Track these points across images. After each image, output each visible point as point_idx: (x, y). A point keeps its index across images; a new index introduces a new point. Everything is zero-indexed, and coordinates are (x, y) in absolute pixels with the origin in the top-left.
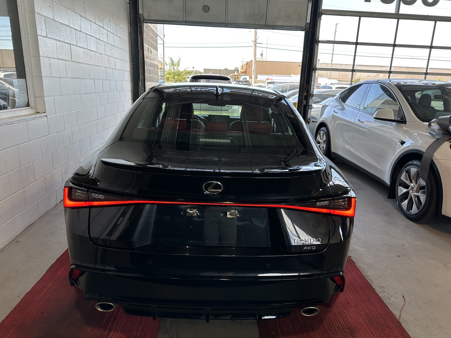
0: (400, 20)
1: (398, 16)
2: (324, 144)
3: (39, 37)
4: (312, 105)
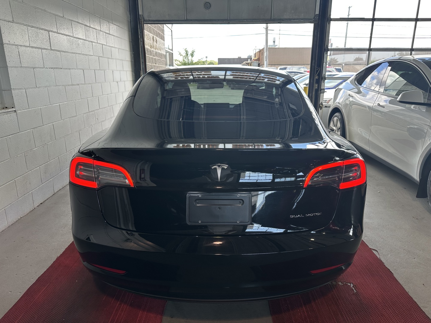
4: (324, 89)
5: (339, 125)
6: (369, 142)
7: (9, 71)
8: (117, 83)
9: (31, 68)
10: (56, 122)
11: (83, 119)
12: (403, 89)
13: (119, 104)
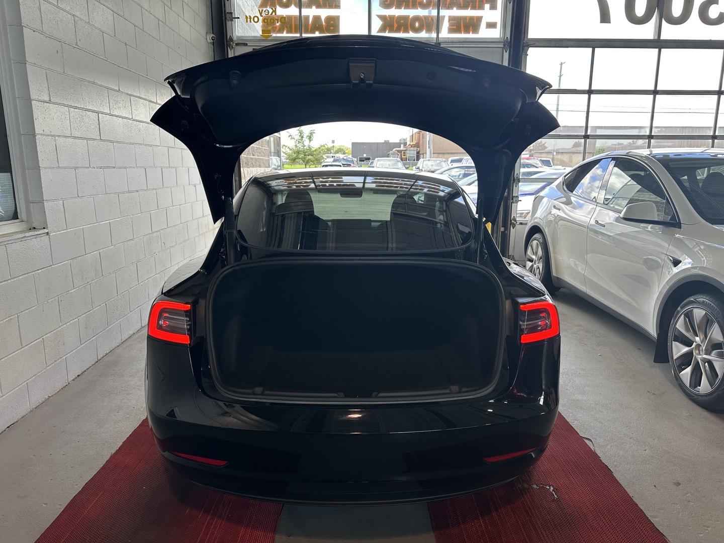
0: (662, 50)
1: (658, 44)
2: (539, 263)
3: (33, 102)
4: (517, 197)
5: (540, 252)
6: (585, 280)
7: (41, 174)
8: (195, 186)
9: (72, 168)
10: (104, 250)
11: (143, 244)
12: (637, 198)
13: (196, 220)
